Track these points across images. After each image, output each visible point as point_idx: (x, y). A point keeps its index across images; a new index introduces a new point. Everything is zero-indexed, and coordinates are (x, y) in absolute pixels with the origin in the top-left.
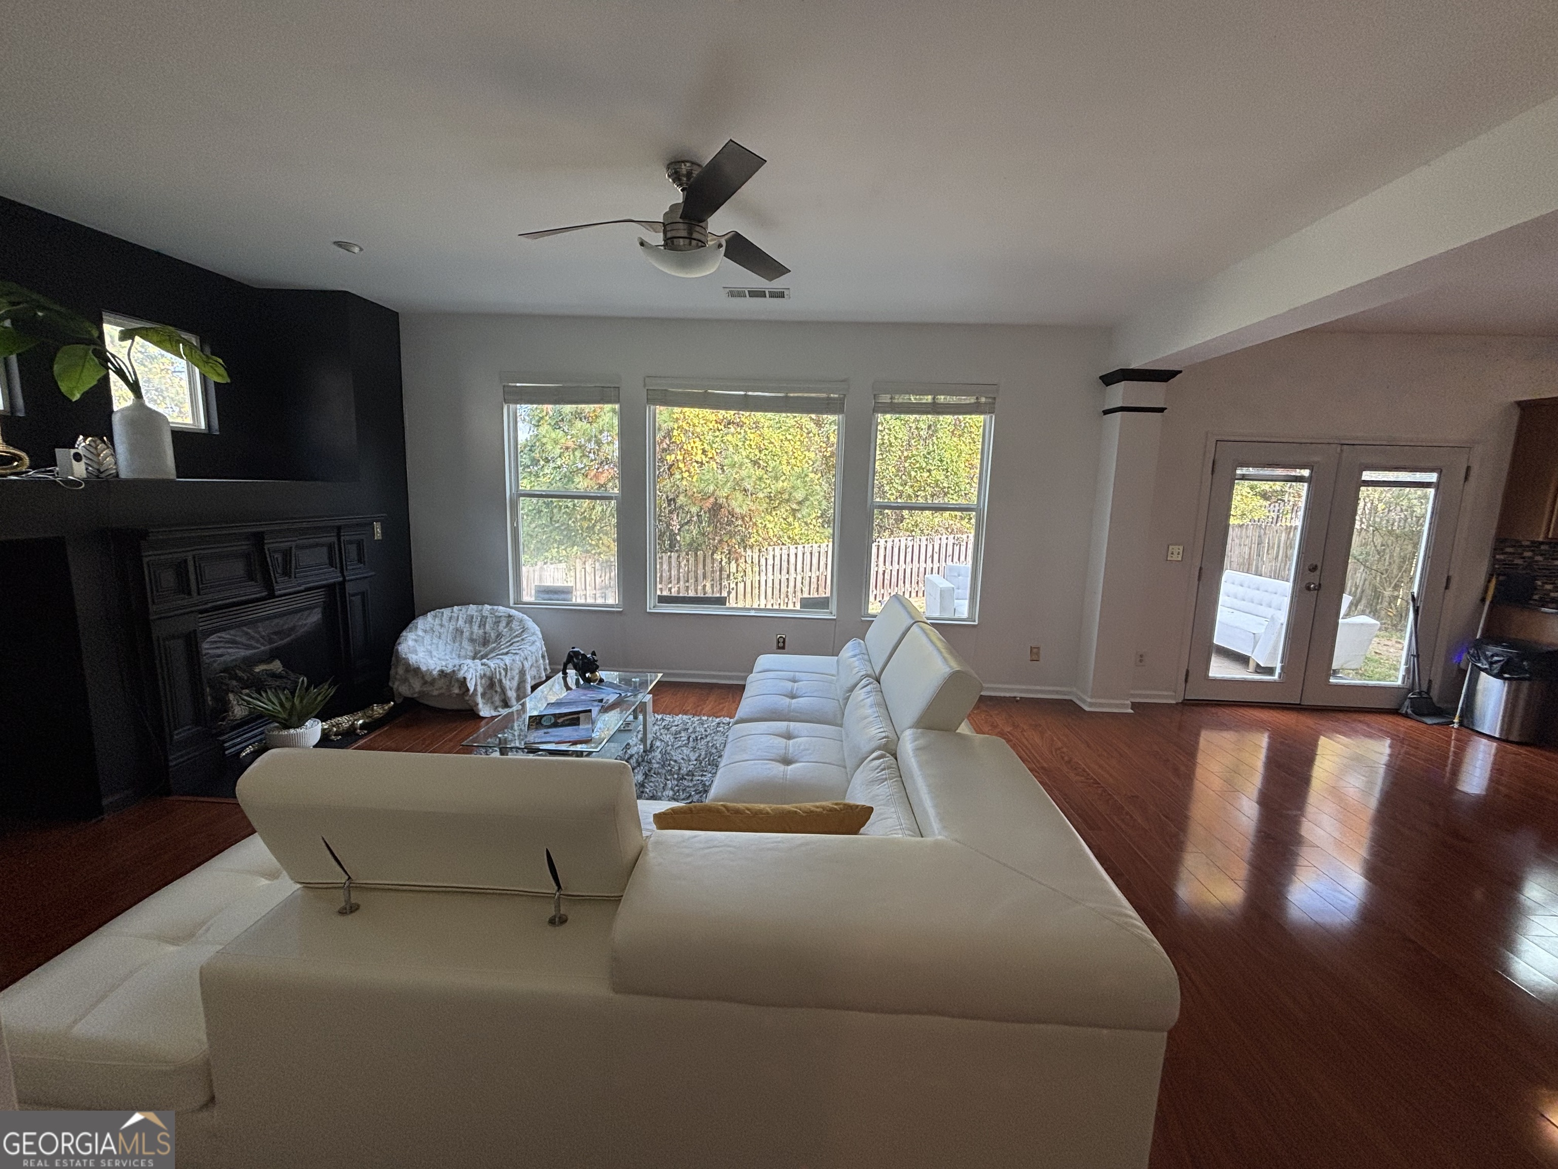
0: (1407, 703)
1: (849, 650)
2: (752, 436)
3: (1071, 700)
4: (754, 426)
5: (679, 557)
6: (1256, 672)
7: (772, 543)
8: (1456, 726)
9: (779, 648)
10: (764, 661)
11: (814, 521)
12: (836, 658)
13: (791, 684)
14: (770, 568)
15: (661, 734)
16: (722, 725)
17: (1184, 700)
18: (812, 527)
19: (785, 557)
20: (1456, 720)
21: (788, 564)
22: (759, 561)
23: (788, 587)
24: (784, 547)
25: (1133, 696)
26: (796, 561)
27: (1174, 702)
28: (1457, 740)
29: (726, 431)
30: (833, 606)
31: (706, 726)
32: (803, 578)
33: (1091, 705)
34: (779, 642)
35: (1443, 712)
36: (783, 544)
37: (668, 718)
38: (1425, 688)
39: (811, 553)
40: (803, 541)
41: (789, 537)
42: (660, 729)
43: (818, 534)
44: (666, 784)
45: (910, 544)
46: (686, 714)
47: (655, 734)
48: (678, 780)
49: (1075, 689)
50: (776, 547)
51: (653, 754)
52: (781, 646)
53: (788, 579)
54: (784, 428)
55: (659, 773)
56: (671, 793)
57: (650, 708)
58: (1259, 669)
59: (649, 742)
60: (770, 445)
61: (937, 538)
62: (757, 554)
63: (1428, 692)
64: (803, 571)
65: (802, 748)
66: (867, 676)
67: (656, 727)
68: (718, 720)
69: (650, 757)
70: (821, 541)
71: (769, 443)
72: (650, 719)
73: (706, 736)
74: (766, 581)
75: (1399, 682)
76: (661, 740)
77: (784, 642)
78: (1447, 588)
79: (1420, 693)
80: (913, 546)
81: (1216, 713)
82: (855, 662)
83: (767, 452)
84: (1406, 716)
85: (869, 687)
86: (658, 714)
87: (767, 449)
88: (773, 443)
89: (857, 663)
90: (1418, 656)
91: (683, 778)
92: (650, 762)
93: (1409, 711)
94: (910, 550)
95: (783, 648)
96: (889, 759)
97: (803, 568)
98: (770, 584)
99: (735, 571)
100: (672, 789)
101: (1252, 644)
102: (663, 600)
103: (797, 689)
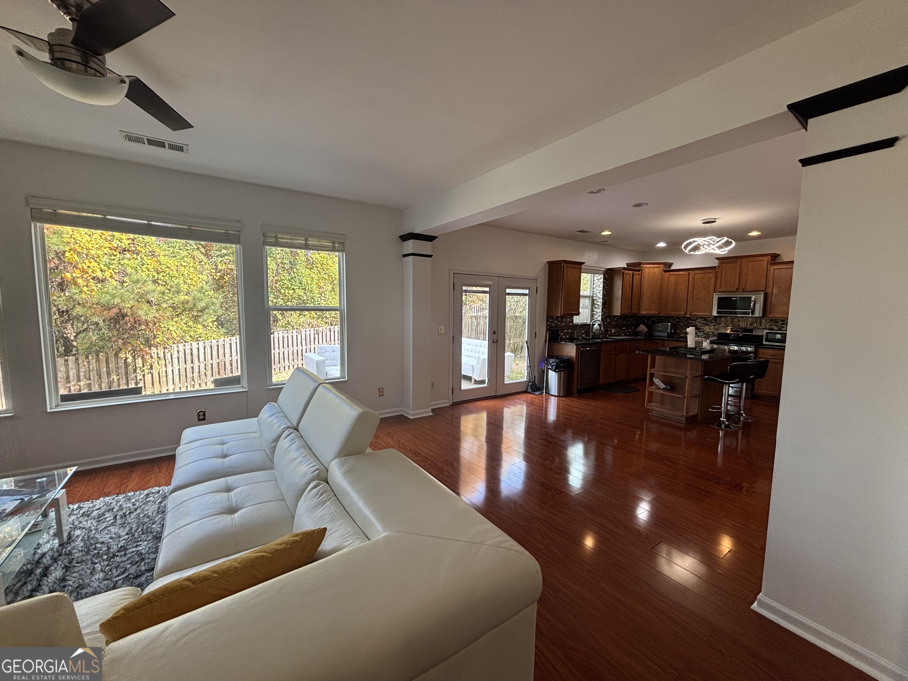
0: (529, 387)
1: (265, 412)
2: (149, 262)
3: (402, 415)
4: (150, 254)
5: (77, 359)
6: (475, 383)
7: (176, 342)
8: (544, 393)
9: (200, 420)
10: (189, 433)
11: (210, 324)
12: (257, 418)
13: (220, 447)
14: (176, 361)
15: (80, 522)
16: (151, 495)
17: (453, 403)
18: (209, 328)
19: (188, 352)
20: (544, 391)
21: (192, 356)
22: (165, 357)
23: (193, 373)
24: (186, 344)
25: (431, 405)
26: (198, 353)
27: (448, 405)
28: (545, 399)
29: (122, 256)
30: (245, 382)
31: (134, 500)
32: (205, 365)
33: (413, 415)
34: (199, 416)
35: (539, 389)
36: (186, 342)
37: (87, 505)
38: (533, 380)
39: (211, 347)
40: (203, 339)
41: (191, 336)
42: (78, 518)
43: (215, 333)
44: (94, 568)
45: (286, 335)
46: (108, 495)
47: (73, 524)
48: (108, 560)
49: (403, 408)
50: (179, 345)
51: (73, 545)
52: (202, 418)
53: (192, 367)
54: (178, 257)
55: (82, 561)
56: (102, 575)
57: (63, 501)
58: (476, 382)
59: (65, 535)
60: (167, 269)
61: (303, 331)
62: (162, 350)
63: (534, 382)
64: (205, 360)
65: (243, 495)
66: (289, 428)
67: (73, 517)
68: (146, 492)
69: (69, 549)
70: (218, 337)
71: (166, 268)
72: (65, 511)
73: (136, 509)
74: (173, 370)
75: (526, 379)
76: (80, 528)
77: (204, 415)
78: (535, 337)
79: (532, 382)
80: (288, 337)
81: (466, 407)
82: (274, 420)
83: (165, 274)
84: (530, 393)
85: (291, 435)
86: (73, 504)
87: (165, 272)
88: (169, 268)
89: (276, 421)
90: (530, 367)
91: (114, 556)
92: (70, 553)
93: (530, 391)
94: (286, 339)
95: (204, 419)
96: (323, 485)
97: (205, 358)
98: (176, 372)
99: (141, 365)
100: (102, 571)
101: (472, 371)
102: (65, 398)
103: (227, 450)
